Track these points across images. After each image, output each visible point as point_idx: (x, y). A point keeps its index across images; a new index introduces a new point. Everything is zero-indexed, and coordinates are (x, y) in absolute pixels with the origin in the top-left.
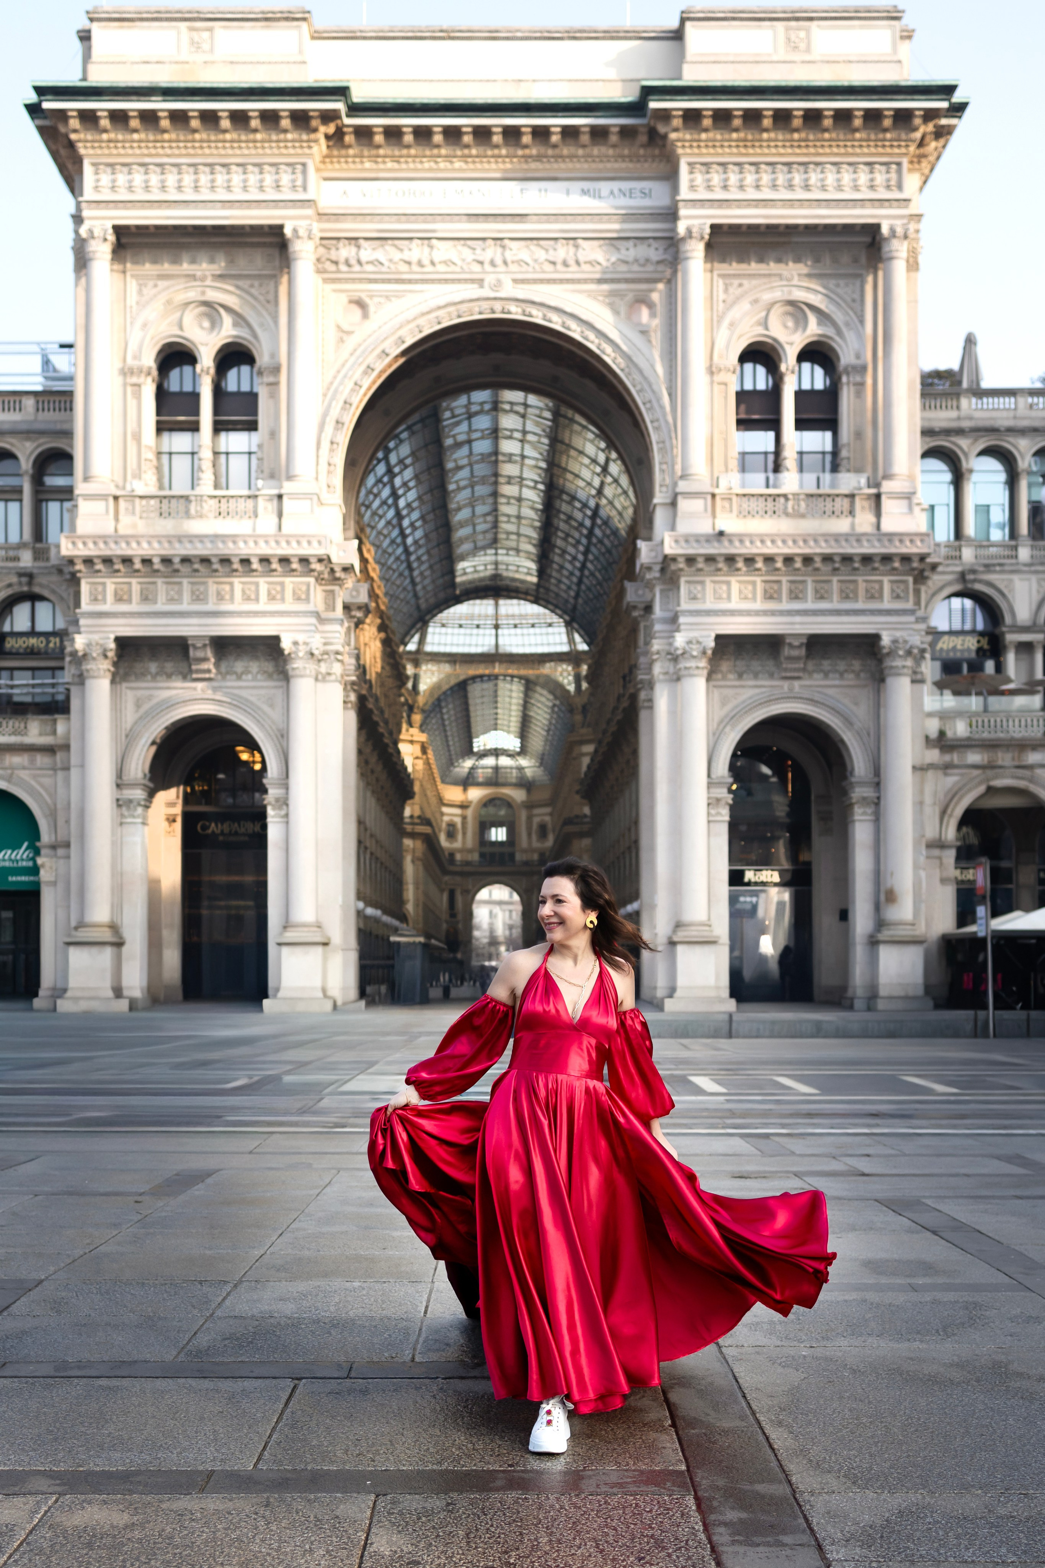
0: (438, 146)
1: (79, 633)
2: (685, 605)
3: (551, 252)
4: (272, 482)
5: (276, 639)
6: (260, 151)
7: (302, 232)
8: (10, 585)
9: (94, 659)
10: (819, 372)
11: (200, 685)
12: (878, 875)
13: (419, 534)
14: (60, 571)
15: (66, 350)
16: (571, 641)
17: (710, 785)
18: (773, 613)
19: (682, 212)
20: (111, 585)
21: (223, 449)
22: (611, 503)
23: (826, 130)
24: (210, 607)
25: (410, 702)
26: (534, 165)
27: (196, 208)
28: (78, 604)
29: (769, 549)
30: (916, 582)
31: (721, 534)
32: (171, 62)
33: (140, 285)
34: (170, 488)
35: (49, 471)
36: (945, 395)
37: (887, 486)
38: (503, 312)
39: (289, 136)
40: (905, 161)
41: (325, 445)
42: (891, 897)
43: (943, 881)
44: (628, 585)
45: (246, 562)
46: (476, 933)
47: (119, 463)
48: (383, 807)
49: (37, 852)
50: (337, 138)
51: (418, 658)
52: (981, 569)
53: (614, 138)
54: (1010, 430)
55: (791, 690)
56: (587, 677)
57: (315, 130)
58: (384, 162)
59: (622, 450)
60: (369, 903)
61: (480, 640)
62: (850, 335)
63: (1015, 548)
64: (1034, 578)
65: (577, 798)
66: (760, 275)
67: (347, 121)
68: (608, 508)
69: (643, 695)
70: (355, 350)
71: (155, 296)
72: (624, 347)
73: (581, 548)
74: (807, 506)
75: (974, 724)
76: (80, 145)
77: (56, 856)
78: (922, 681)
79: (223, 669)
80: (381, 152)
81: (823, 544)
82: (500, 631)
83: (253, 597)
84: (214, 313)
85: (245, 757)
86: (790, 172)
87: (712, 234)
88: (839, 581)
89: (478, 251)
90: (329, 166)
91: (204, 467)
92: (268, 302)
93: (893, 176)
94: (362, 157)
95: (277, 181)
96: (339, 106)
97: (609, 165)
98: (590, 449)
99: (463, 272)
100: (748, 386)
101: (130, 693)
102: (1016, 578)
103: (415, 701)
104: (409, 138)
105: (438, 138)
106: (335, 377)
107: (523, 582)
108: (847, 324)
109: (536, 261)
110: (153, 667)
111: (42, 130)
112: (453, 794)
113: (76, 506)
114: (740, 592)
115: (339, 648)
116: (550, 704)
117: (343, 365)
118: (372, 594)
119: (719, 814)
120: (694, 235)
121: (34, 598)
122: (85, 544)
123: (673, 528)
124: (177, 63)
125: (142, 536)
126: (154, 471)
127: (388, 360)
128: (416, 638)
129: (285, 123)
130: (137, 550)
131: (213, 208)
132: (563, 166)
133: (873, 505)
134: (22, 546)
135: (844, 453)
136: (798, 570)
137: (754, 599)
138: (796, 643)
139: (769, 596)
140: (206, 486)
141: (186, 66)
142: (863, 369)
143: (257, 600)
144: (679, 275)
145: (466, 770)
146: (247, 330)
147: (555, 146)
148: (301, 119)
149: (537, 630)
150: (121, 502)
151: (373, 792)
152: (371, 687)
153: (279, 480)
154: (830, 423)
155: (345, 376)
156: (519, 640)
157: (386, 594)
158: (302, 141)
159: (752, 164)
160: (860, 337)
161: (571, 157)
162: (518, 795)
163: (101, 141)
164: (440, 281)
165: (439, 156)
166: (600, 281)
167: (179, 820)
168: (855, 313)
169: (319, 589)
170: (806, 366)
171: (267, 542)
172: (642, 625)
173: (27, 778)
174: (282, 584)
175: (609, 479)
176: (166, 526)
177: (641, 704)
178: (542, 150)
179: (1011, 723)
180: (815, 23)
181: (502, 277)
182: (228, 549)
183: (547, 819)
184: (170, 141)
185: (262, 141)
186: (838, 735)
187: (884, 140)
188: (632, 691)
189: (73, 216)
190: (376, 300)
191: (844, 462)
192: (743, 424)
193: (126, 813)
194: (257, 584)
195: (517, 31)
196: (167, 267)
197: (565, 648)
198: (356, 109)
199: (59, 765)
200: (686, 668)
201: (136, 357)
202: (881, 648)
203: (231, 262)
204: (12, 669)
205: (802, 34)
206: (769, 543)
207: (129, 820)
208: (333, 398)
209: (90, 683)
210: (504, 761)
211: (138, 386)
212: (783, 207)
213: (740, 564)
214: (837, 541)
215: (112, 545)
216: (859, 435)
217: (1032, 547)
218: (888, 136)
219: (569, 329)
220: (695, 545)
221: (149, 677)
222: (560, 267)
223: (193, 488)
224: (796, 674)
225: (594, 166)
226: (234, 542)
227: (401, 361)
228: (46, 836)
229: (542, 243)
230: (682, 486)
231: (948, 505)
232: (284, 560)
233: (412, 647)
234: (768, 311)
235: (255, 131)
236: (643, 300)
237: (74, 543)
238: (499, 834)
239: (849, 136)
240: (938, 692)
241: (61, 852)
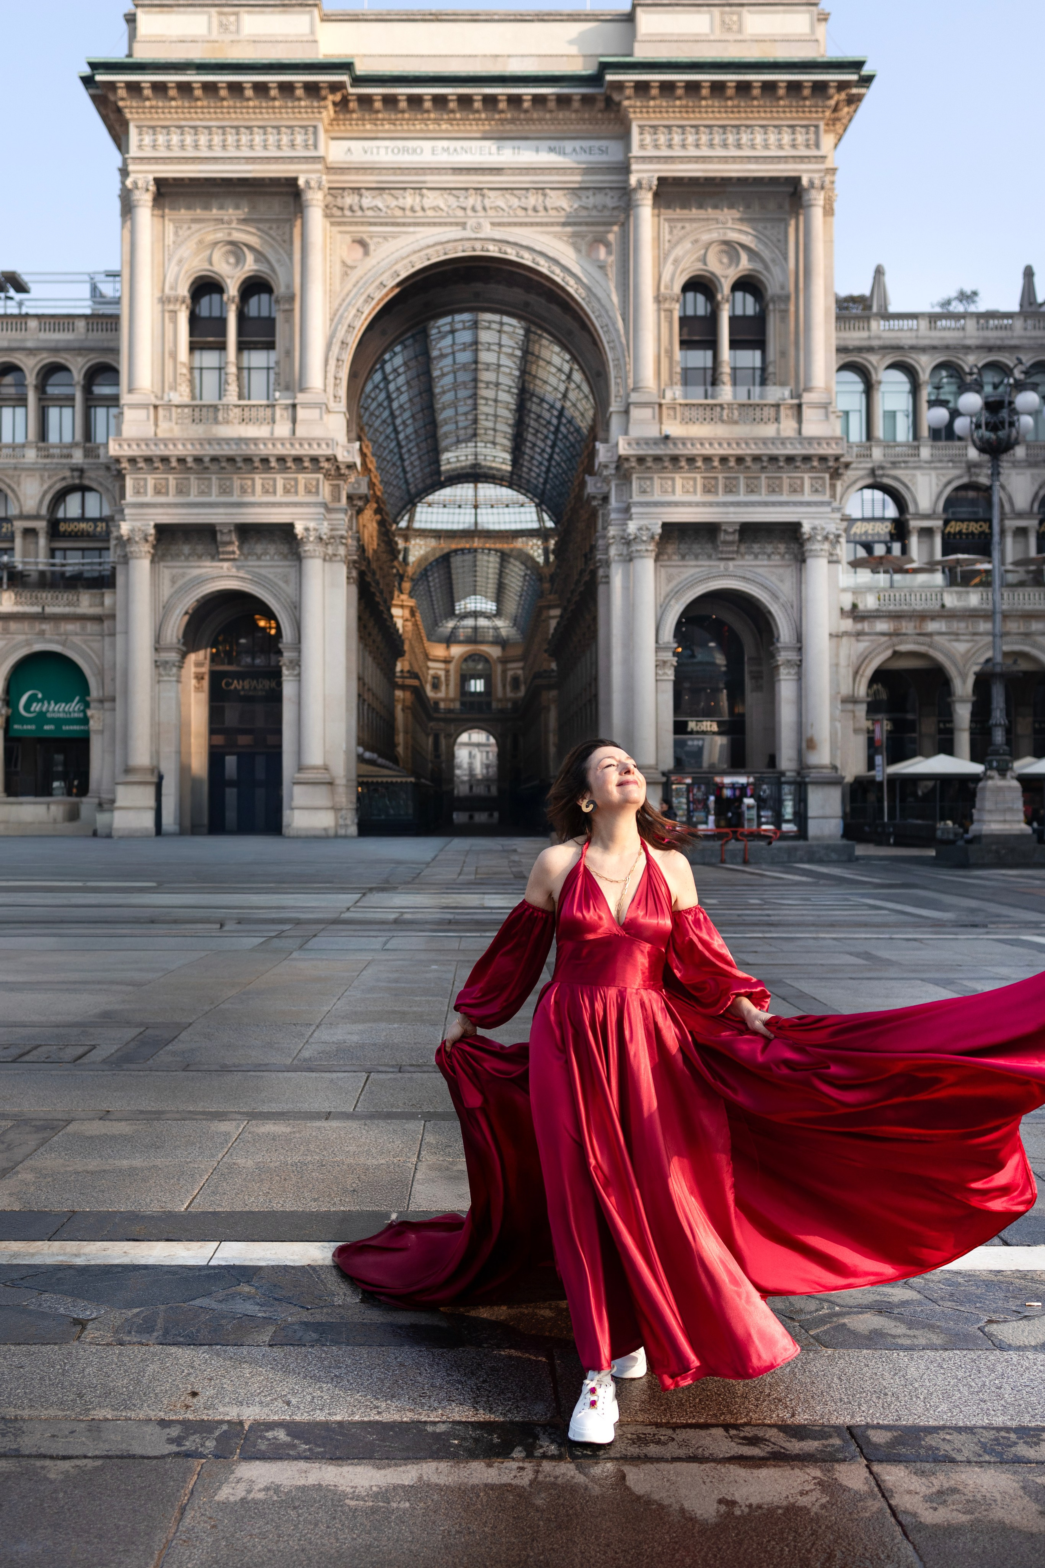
0: (428, 111)
1: (124, 520)
2: (636, 498)
3: (523, 200)
4: (287, 394)
5: (291, 526)
6: (278, 116)
7: (313, 184)
8: (64, 479)
9: (137, 542)
10: (750, 299)
11: (226, 565)
12: (800, 726)
13: (410, 430)
14: (108, 468)
15: (111, 279)
16: (540, 520)
17: (658, 649)
18: (711, 504)
19: (634, 167)
20: (151, 480)
21: (245, 365)
22: (574, 405)
23: (755, 98)
24: (234, 499)
25: (401, 571)
26: (508, 127)
27: (224, 163)
28: (123, 496)
29: (708, 451)
30: (831, 478)
31: (667, 437)
32: (203, 41)
33: (176, 228)
34: (201, 399)
35: (97, 382)
36: (858, 318)
37: (807, 397)
38: (482, 250)
39: (303, 103)
40: (822, 124)
41: (332, 362)
42: (811, 744)
43: (856, 731)
44: (588, 478)
45: (265, 460)
46: (458, 772)
47: (158, 377)
48: (378, 664)
49: (87, 705)
50: (343, 105)
51: (408, 533)
52: (889, 465)
53: (576, 105)
54: (913, 348)
55: (726, 569)
56: (554, 552)
57: (325, 98)
58: (382, 125)
59: (583, 364)
60: (367, 748)
61: (462, 519)
62: (776, 270)
63: (918, 448)
64: (933, 473)
65: (546, 655)
66: (699, 219)
67: (351, 90)
68: (572, 410)
69: (601, 572)
70: (358, 282)
71: (189, 236)
72: (585, 280)
73: (549, 443)
74: (740, 414)
75: (882, 597)
76: (126, 110)
77: (103, 708)
78: (837, 562)
79: (245, 551)
80: (380, 116)
81: (753, 446)
82: (479, 511)
83: (271, 490)
84: (239, 251)
85: (262, 623)
86: (724, 133)
87: (658, 185)
88: (767, 478)
89: (461, 199)
90: (336, 128)
91: (230, 381)
92: (284, 241)
93: (812, 136)
94: (364, 120)
95: (292, 141)
96: (345, 78)
97: (572, 127)
98: (556, 360)
99: (449, 216)
100: (690, 312)
101: (166, 573)
102: (918, 473)
103: (405, 571)
104: (403, 105)
105: (428, 105)
106: (340, 305)
107: (499, 470)
108: (773, 261)
109: (510, 207)
110: (186, 549)
111: (95, 98)
112: (439, 651)
113: (122, 413)
114: (683, 486)
115: (344, 533)
116: (522, 573)
117: (348, 295)
118: (371, 485)
119: (665, 674)
120: (644, 186)
121: (84, 489)
122: (129, 445)
123: (626, 432)
124: (208, 42)
125: (178, 439)
126: (187, 383)
127: (385, 291)
128: (406, 518)
129: (299, 92)
130: (175, 451)
131: (238, 163)
132: (533, 127)
133: (795, 413)
134: (74, 445)
135: (771, 369)
136: (732, 468)
137: (695, 492)
138: (731, 530)
139: (707, 490)
140: (232, 397)
141: (216, 45)
142: (787, 298)
143: (275, 493)
144: (632, 219)
145: (449, 630)
146: (266, 265)
147: (526, 111)
148: (312, 89)
149: (511, 510)
150: (161, 412)
151: (370, 652)
152: (369, 562)
153: (293, 391)
154: (759, 343)
155: (349, 304)
156: (495, 518)
157: (381, 481)
158: (313, 107)
159: (692, 126)
160: (785, 271)
161: (540, 120)
162: (495, 652)
163: (144, 107)
164: (429, 224)
165: (429, 119)
166: (564, 224)
167: (207, 677)
168: (780, 251)
169: (327, 483)
170: (739, 295)
171: (283, 444)
172: (600, 512)
173: (79, 643)
174: (296, 480)
175: (573, 386)
176: (198, 431)
177: (599, 580)
178: (516, 115)
179: (913, 597)
180: (746, 8)
181: (481, 220)
182: (251, 450)
183: (520, 672)
184: (202, 107)
185: (280, 107)
186: (766, 607)
187: (804, 106)
188: (592, 567)
189: (120, 170)
190: (376, 240)
191: (771, 377)
192: (685, 344)
193: (163, 673)
194: (275, 480)
195: (495, 14)
196: (199, 213)
197: (535, 525)
198: (358, 81)
199: (106, 631)
200: (637, 551)
201: (174, 288)
202: (802, 534)
203: (253, 208)
204: (65, 550)
205: (735, 18)
206: (707, 446)
207: (165, 678)
208: (339, 323)
209: (133, 563)
210: (482, 622)
211: (175, 312)
212: (719, 163)
213: (683, 463)
214: (765, 444)
215: (153, 447)
216: (783, 354)
217: (932, 447)
218: (808, 103)
219: (538, 264)
220: (644, 447)
221: (183, 558)
222: (530, 212)
223: (220, 398)
224: (731, 556)
225: (559, 127)
226: (256, 444)
227: (397, 290)
228: (95, 693)
229: (515, 192)
230: (634, 397)
231: (860, 411)
232: (298, 460)
233: (403, 524)
234: (707, 249)
235: (274, 99)
236: (600, 240)
237: (120, 445)
238: (477, 686)
239: (775, 104)
240: (853, 570)
241: (107, 705)
